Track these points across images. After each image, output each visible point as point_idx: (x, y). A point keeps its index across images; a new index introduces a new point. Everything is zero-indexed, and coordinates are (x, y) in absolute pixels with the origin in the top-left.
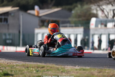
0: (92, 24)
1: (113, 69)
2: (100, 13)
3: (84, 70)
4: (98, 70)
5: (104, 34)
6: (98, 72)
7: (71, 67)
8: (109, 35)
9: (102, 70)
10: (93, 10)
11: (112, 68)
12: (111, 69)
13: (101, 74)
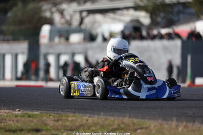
0: (44, 37)
1: (81, 115)
2: (57, 17)
3: (29, 116)
4: (54, 117)
5: (65, 53)
6: (54, 121)
7: (7, 111)
8: (73, 55)
9: (62, 116)
10: (45, 11)
11: (79, 113)
12: (77, 115)
13: (60, 123)
